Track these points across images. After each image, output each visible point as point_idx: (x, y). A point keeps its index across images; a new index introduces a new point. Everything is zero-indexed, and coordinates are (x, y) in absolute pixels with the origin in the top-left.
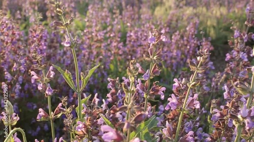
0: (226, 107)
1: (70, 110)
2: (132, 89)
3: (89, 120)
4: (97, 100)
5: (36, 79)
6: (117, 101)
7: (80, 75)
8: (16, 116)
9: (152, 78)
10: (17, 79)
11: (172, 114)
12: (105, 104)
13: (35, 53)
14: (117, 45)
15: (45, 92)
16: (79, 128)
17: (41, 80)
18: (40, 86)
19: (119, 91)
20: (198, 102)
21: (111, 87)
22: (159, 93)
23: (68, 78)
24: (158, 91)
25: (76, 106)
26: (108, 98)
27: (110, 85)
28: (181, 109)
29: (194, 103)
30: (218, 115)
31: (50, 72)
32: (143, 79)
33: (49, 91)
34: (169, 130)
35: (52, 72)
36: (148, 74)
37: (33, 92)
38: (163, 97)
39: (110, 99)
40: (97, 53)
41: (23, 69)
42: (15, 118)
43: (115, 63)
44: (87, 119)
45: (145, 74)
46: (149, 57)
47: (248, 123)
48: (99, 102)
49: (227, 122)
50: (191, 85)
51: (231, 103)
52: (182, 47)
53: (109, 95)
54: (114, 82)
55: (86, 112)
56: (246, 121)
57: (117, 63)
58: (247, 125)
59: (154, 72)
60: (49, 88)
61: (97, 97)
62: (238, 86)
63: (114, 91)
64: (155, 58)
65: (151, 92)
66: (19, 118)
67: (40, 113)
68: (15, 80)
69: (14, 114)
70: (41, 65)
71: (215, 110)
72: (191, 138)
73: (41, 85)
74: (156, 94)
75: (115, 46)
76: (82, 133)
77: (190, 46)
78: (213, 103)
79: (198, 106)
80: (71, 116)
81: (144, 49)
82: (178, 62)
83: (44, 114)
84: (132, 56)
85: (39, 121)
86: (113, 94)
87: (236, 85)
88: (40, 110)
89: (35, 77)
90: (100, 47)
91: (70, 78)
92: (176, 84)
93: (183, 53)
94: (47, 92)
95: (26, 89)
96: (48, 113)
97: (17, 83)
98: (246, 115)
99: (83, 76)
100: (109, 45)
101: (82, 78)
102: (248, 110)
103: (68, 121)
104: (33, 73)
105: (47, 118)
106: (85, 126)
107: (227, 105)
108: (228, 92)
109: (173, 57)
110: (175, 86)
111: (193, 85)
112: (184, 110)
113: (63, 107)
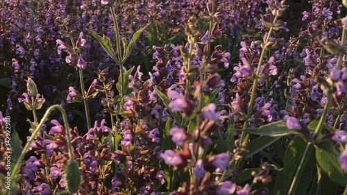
0: (308, 76)
1: (109, 87)
2: (192, 53)
3: (139, 95)
4: (140, 74)
5: (62, 50)
6: (166, 76)
7: (121, 41)
8: (40, 97)
9: (212, 41)
10: (32, 53)
11: (239, 88)
12: (152, 78)
13: (60, 15)
14: (155, 6)
15: (76, 65)
16: (128, 105)
17: (70, 51)
18: (69, 58)
19: (169, 62)
20: (275, 67)
21: (157, 57)
22: (222, 60)
23: (106, 45)
24: (220, 57)
25: (116, 81)
26: (155, 71)
27: (156, 56)
28: (255, 75)
29: (270, 68)
30: (298, 86)
31: (80, 39)
32: (202, 43)
33: (81, 63)
34: (240, 103)
35: (82, 40)
36: (207, 36)
37: (51, 71)
38: (227, 65)
39: (157, 73)
40: (129, 17)
41: (39, 39)
42: (40, 100)
43: (153, 29)
44: (136, 94)
45: (205, 36)
46: (208, 15)
47: (340, 87)
48: (142, 76)
49: (310, 94)
50: (265, 46)
51: (314, 71)
52: (240, 6)
53: (155, 68)
54: (160, 51)
55: (135, 86)
56: (337, 85)
57: (155, 29)
58: (338, 89)
59: (215, 34)
60: (81, 60)
61: (140, 71)
62: (326, 43)
63: (162, 62)
64: (216, 15)
65: (212, 59)
66: (44, 100)
67: (70, 93)
68: (29, 55)
69: (38, 95)
70: (69, 31)
71: (295, 80)
72: (268, 111)
73: (70, 56)
74: (218, 61)
75: (152, 8)
76: (131, 112)
77: (252, 5)
78: (291, 73)
79: (274, 72)
80: (112, 93)
81: (191, 10)
82: (236, 27)
83: (75, 94)
84: (175, 19)
85: (70, 102)
86: (160, 66)
87: (324, 42)
88: (71, 88)
89: (62, 46)
90: (133, 9)
91: (108, 44)
92: (244, 49)
93: (242, 15)
94: (78, 65)
95: (41, 68)
96: (81, 92)
97: (32, 59)
98: (337, 78)
99: (125, 42)
100: (142, 6)
101: (124, 45)
102: (339, 72)
103: (108, 102)
104: (58, 41)
105: (80, 98)
106: (135, 103)
107: (310, 73)
108: (311, 57)
109: (231, 19)
110: (242, 51)
111: (268, 46)
112: (258, 78)
113: (99, 83)
